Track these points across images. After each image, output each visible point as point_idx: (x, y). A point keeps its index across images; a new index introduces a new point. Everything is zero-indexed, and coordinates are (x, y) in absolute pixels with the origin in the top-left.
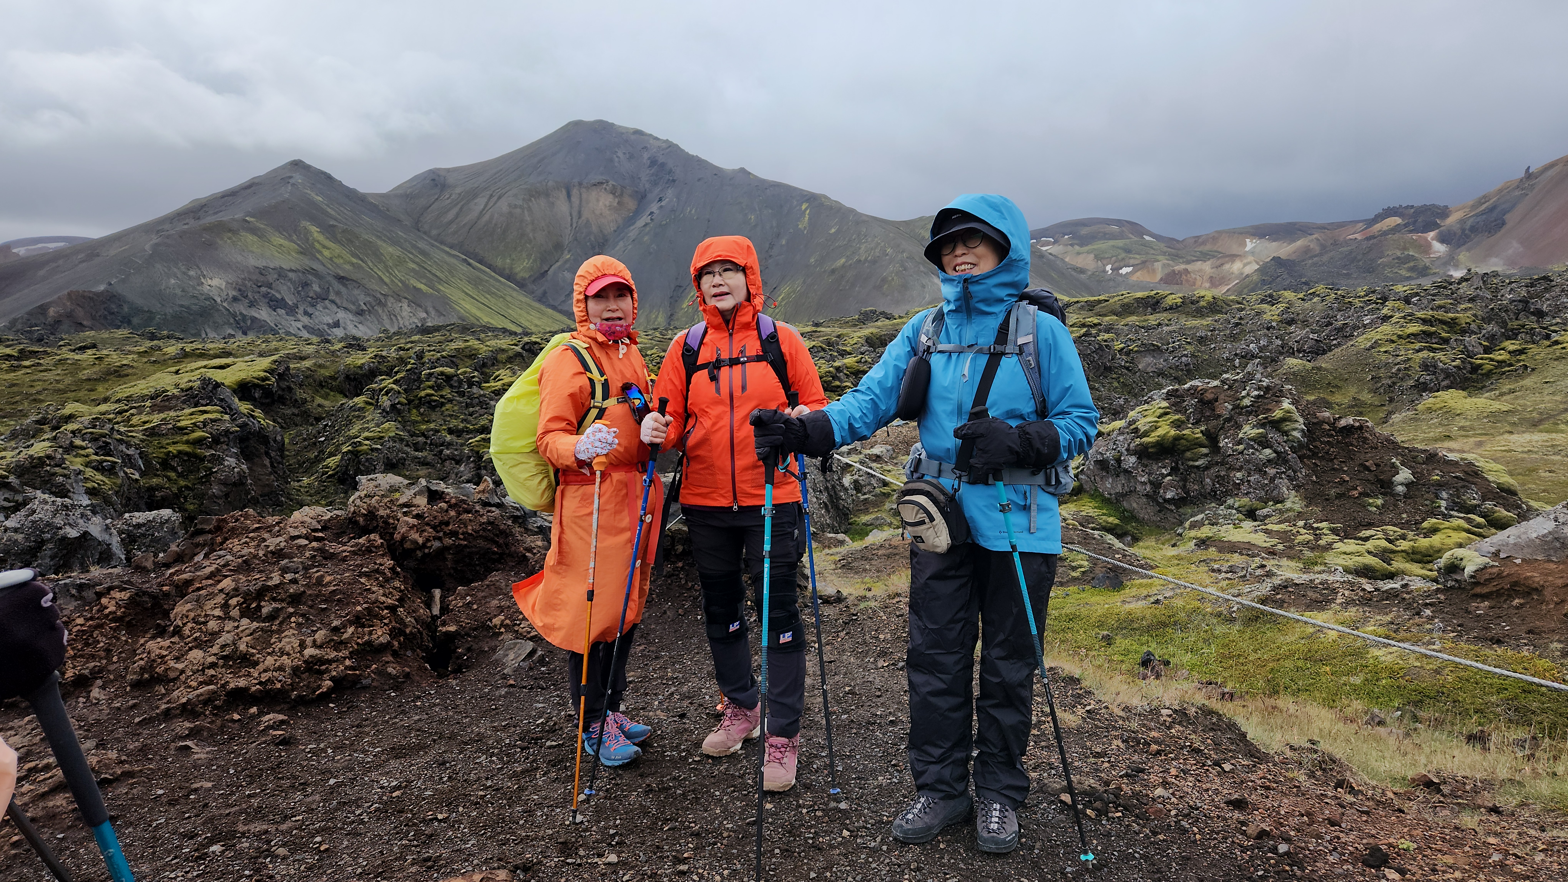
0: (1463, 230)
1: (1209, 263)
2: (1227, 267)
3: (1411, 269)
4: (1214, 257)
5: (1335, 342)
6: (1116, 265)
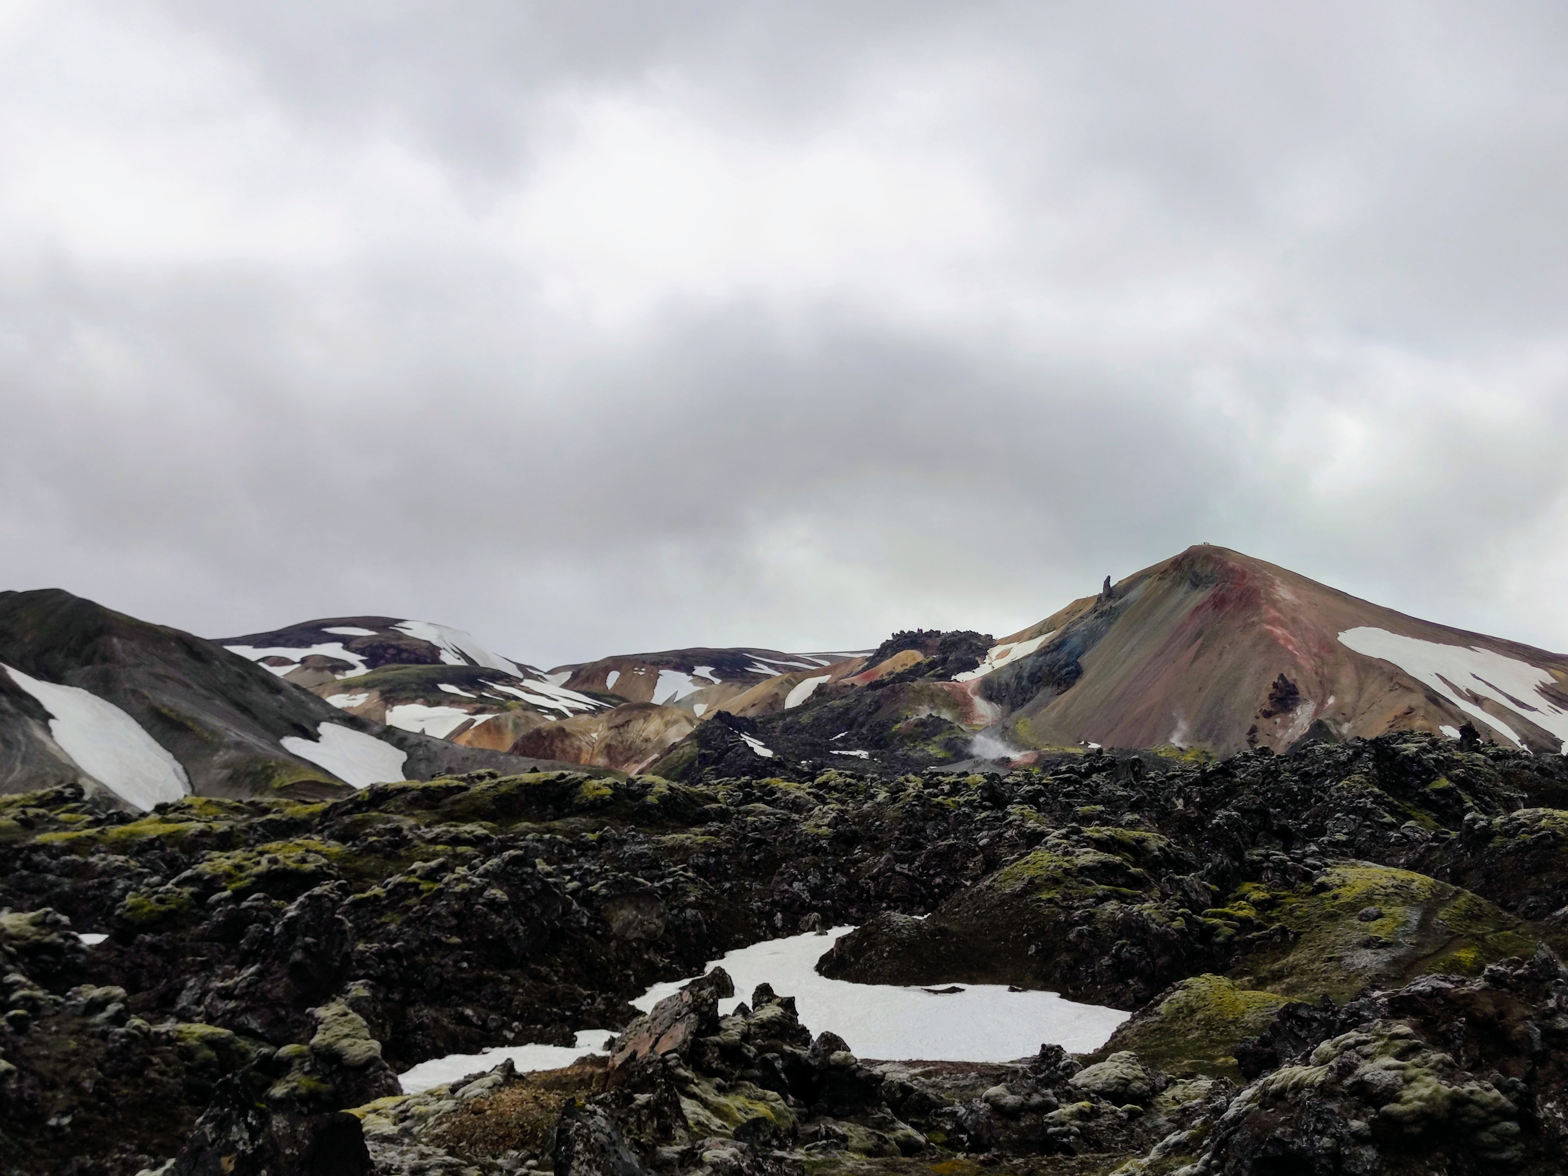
0: (1019, 677)
2: (635, 727)
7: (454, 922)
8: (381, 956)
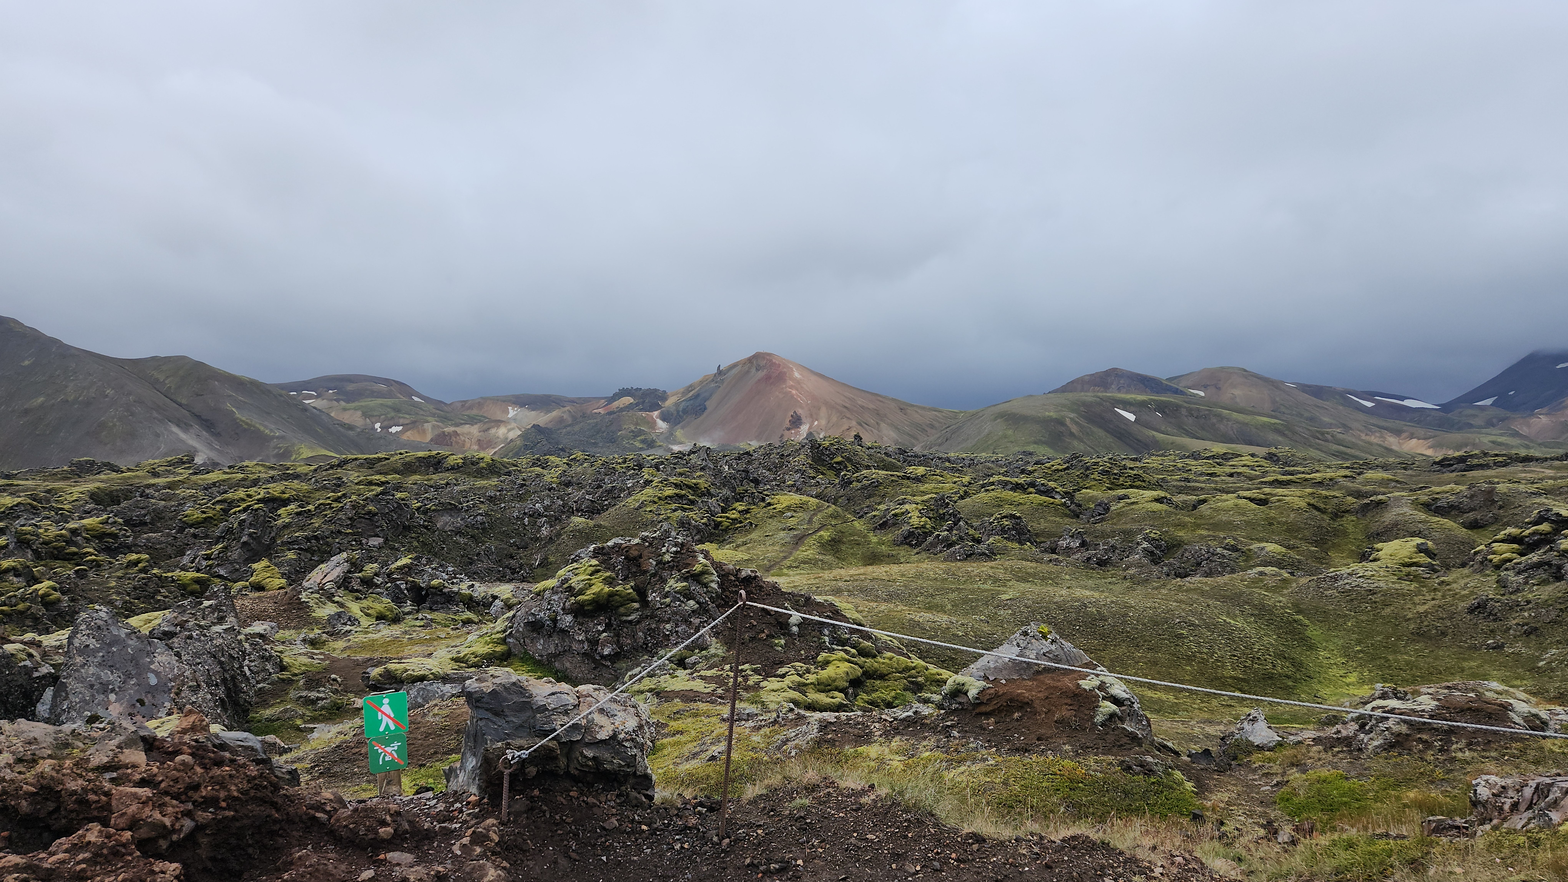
0: (678, 412)
1: (476, 426)
2: (493, 431)
3: (643, 441)
4: (480, 421)
5: (606, 502)
6: (386, 423)
7: (349, 522)
8: (308, 539)
